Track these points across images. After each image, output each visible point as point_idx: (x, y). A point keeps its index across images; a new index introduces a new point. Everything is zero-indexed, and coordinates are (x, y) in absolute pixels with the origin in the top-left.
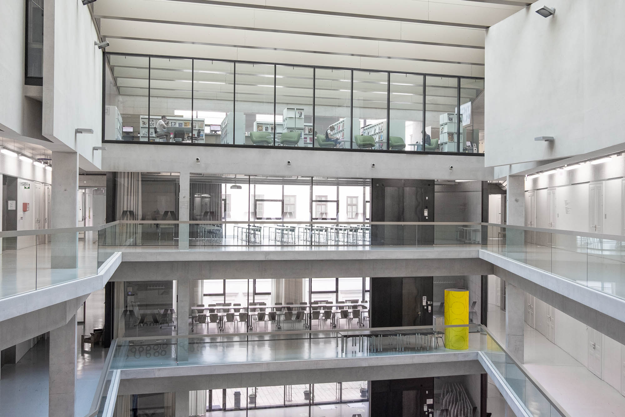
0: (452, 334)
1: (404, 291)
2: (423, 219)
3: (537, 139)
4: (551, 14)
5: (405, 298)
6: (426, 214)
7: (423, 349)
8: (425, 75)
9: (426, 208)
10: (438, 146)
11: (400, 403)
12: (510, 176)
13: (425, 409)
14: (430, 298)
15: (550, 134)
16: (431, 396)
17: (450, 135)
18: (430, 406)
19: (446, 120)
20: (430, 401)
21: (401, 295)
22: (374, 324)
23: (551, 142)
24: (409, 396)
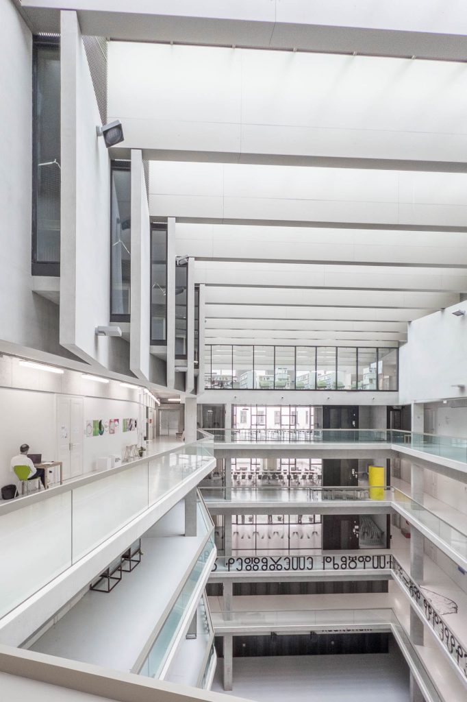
0: (375, 491)
1: (342, 466)
2: (353, 427)
3: (453, 386)
4: (463, 314)
5: (342, 469)
6: (354, 423)
7: (356, 499)
8: (357, 348)
9: (354, 420)
10: (363, 386)
11: (340, 527)
12: (415, 404)
13: (354, 531)
14: (356, 470)
15: (462, 383)
16: (357, 524)
17: (371, 380)
18: (357, 530)
19: (368, 372)
20: (357, 527)
21: (340, 468)
22: (324, 484)
23: (462, 388)
24: (344, 524)
